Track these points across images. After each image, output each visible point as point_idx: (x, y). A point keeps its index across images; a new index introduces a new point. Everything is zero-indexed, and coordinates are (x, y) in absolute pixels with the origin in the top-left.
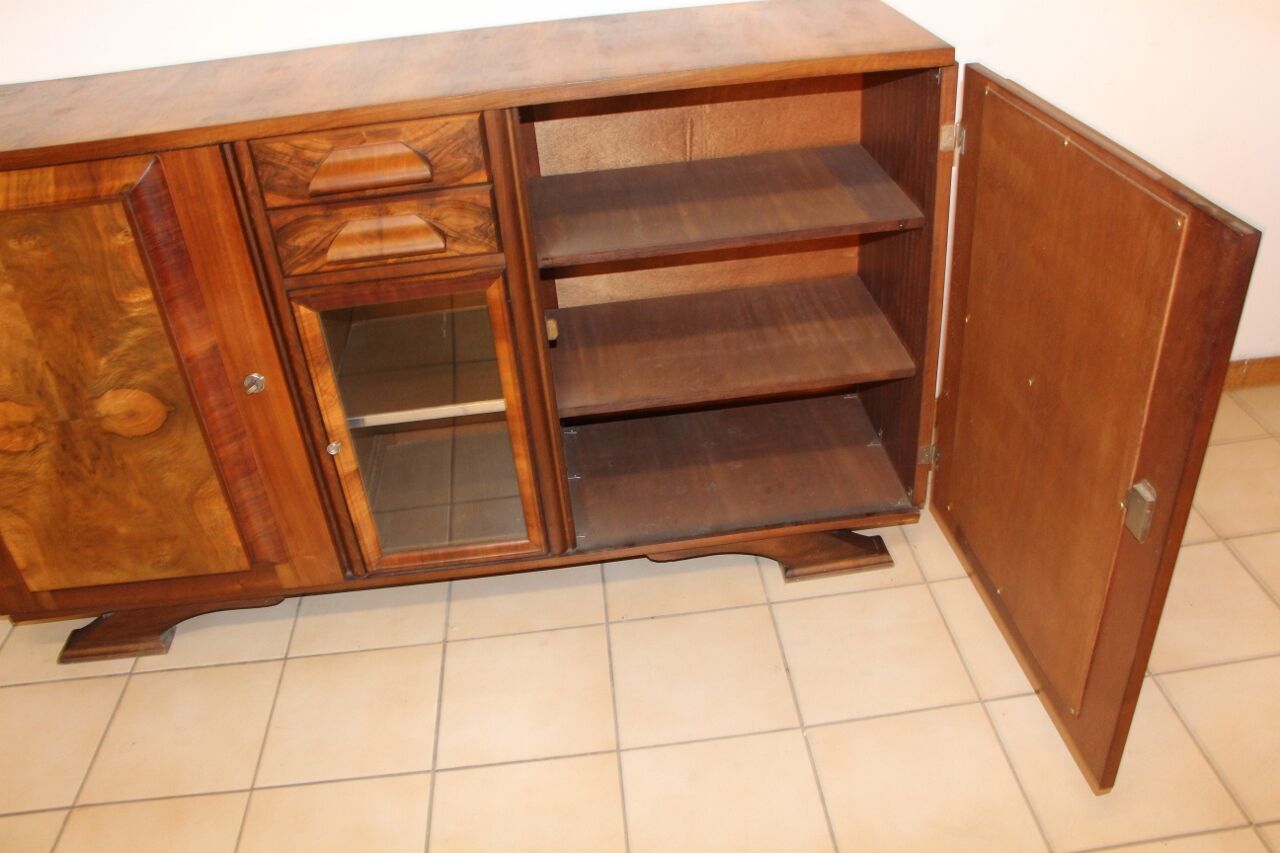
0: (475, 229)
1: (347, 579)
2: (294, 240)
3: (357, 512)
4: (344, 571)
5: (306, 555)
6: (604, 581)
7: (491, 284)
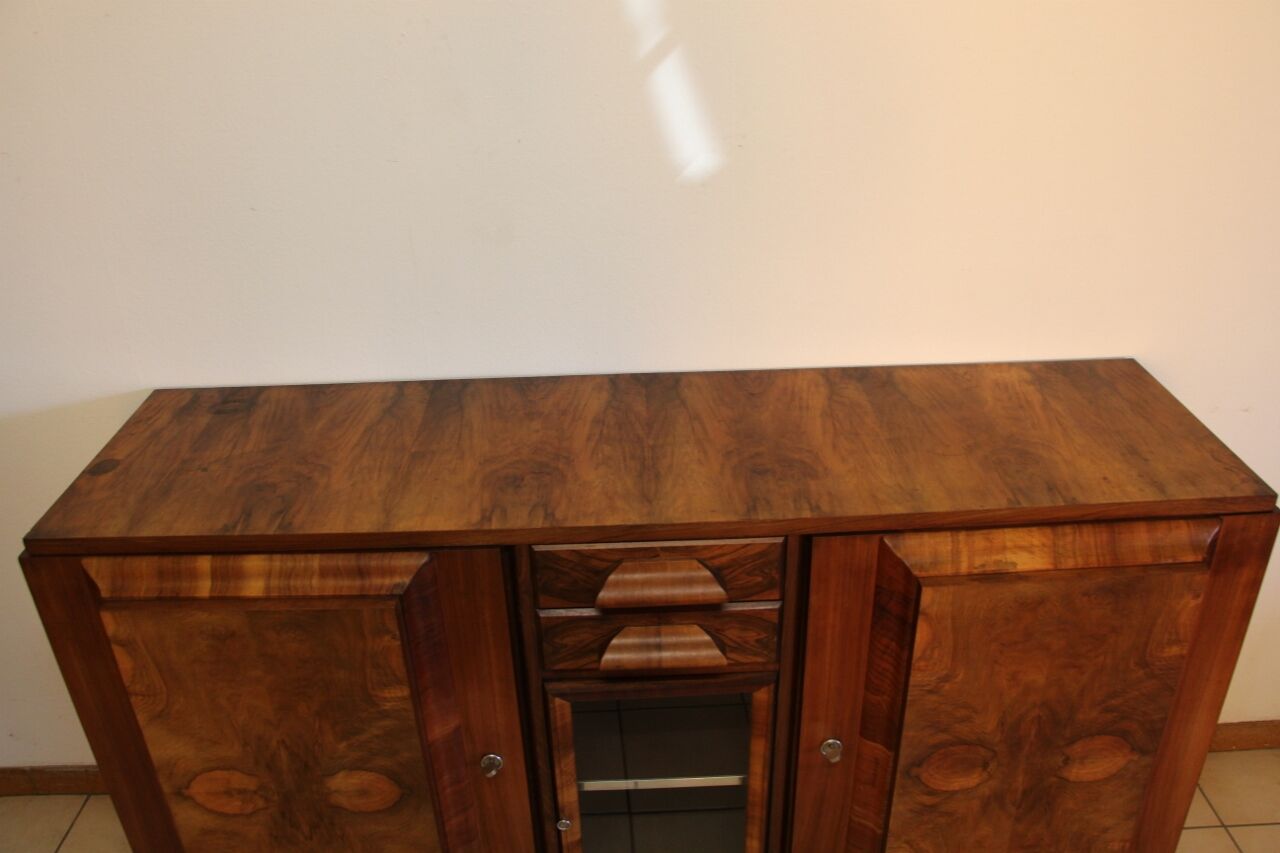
0: (757, 641)
2: (562, 639)
7: (760, 689)
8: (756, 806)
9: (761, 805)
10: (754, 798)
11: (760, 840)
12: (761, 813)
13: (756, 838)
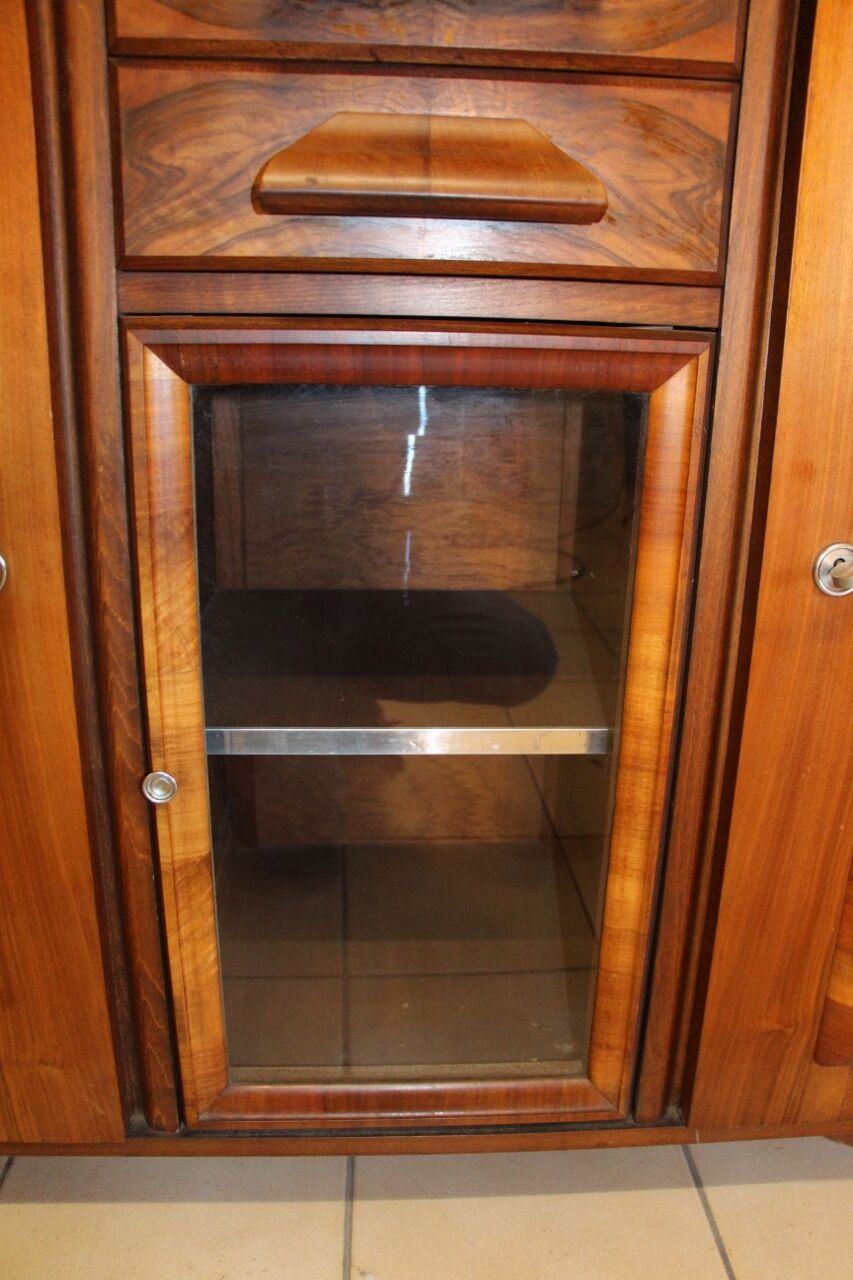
1: (130, 1132)
2: (172, 150)
3: (189, 968)
4: (126, 1112)
5: (42, 1062)
6: (698, 1183)
7: (670, 375)
8: (642, 770)
9: (654, 768)
10: (638, 743)
11: (644, 878)
12: (654, 794)
13: (635, 874)
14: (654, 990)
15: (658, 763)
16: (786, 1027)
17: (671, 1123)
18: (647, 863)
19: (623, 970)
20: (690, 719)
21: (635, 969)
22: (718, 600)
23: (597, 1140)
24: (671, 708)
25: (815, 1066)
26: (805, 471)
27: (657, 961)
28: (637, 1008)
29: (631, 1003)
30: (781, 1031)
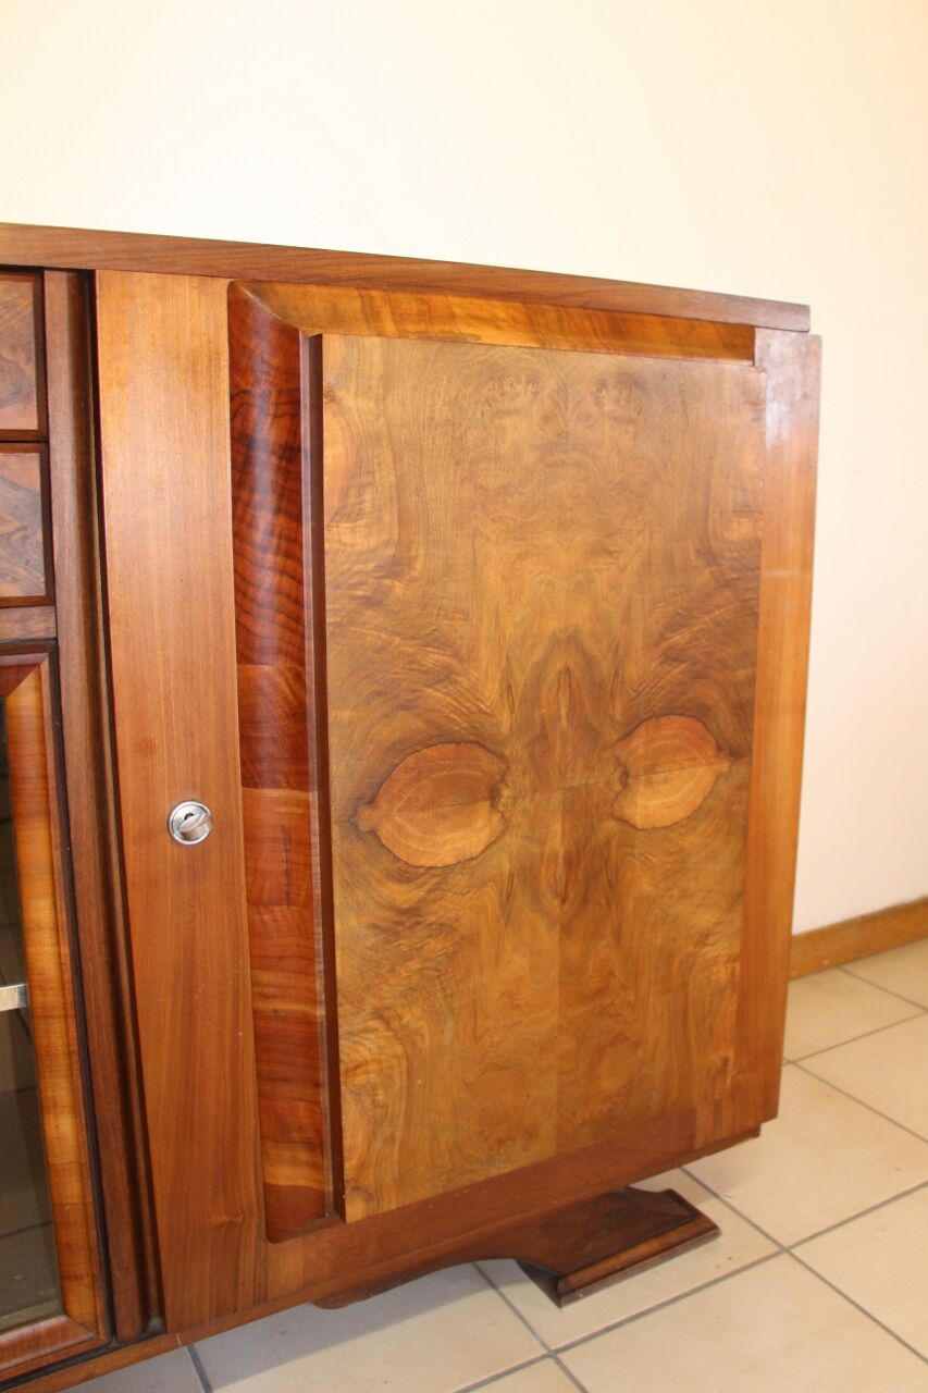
7: (19, 682)
8: (52, 1017)
9: (63, 1014)
10: (45, 995)
11: (75, 1112)
12: (67, 1036)
13: (67, 1110)
14: (108, 1212)
15: (65, 1008)
16: (235, 1217)
17: (154, 1334)
18: (75, 1099)
19: (75, 1201)
20: (88, 968)
21: (84, 1196)
22: (92, 862)
23: (84, 1374)
24: (67, 960)
25: (270, 1245)
26: (146, 748)
27: (104, 1185)
28: (95, 1233)
29: (87, 1229)
30: (230, 1222)
